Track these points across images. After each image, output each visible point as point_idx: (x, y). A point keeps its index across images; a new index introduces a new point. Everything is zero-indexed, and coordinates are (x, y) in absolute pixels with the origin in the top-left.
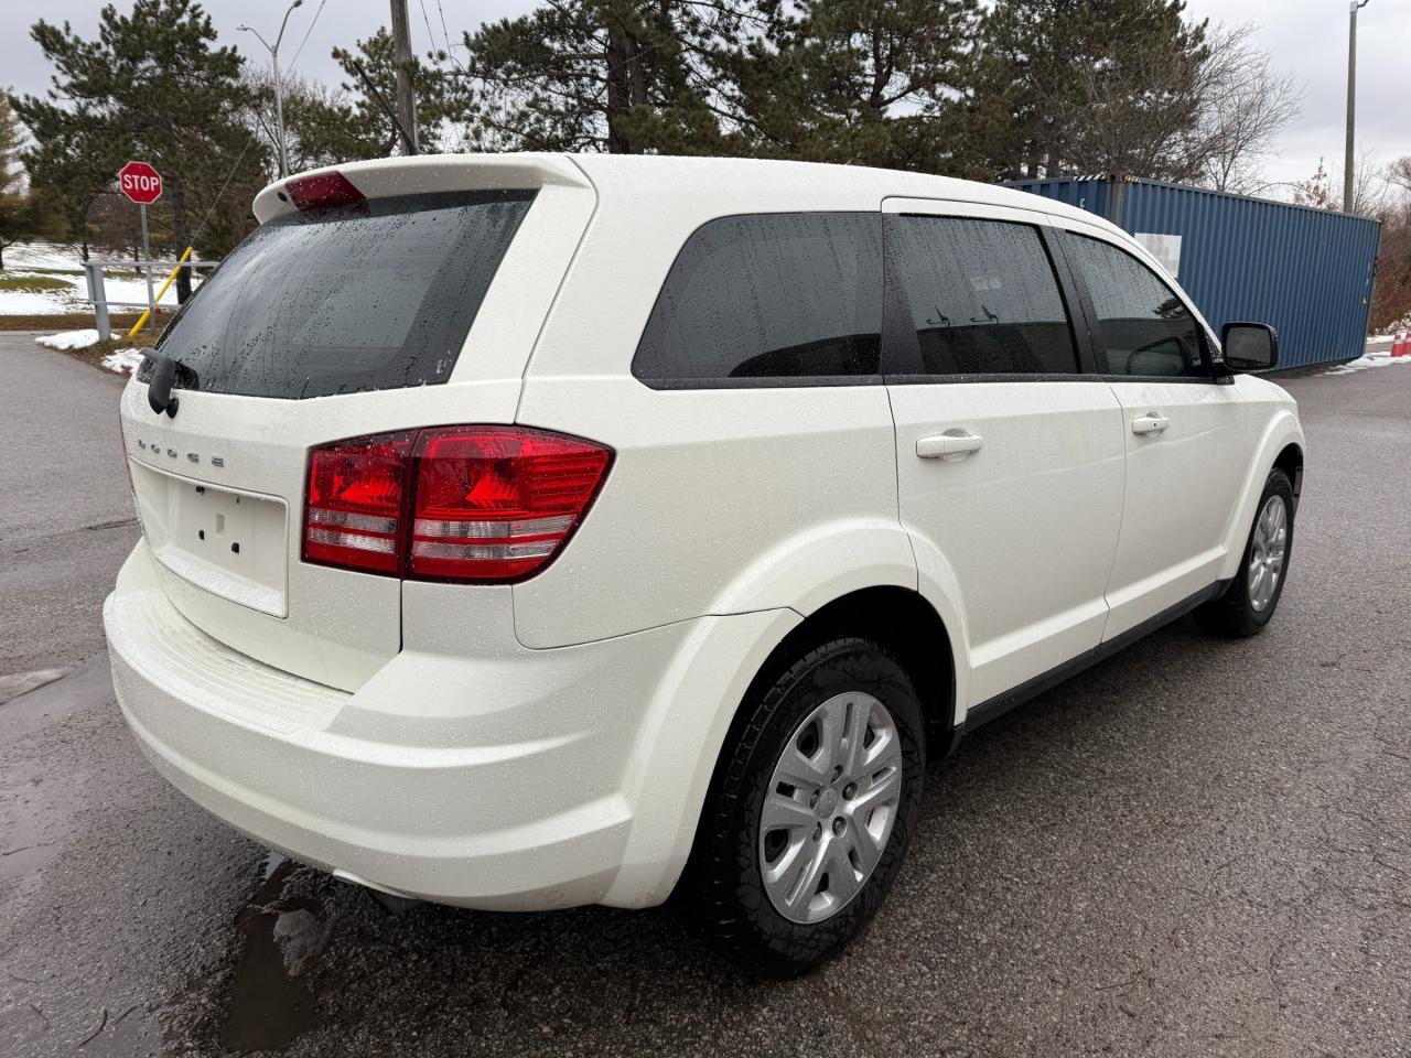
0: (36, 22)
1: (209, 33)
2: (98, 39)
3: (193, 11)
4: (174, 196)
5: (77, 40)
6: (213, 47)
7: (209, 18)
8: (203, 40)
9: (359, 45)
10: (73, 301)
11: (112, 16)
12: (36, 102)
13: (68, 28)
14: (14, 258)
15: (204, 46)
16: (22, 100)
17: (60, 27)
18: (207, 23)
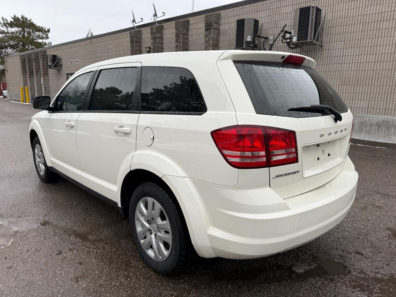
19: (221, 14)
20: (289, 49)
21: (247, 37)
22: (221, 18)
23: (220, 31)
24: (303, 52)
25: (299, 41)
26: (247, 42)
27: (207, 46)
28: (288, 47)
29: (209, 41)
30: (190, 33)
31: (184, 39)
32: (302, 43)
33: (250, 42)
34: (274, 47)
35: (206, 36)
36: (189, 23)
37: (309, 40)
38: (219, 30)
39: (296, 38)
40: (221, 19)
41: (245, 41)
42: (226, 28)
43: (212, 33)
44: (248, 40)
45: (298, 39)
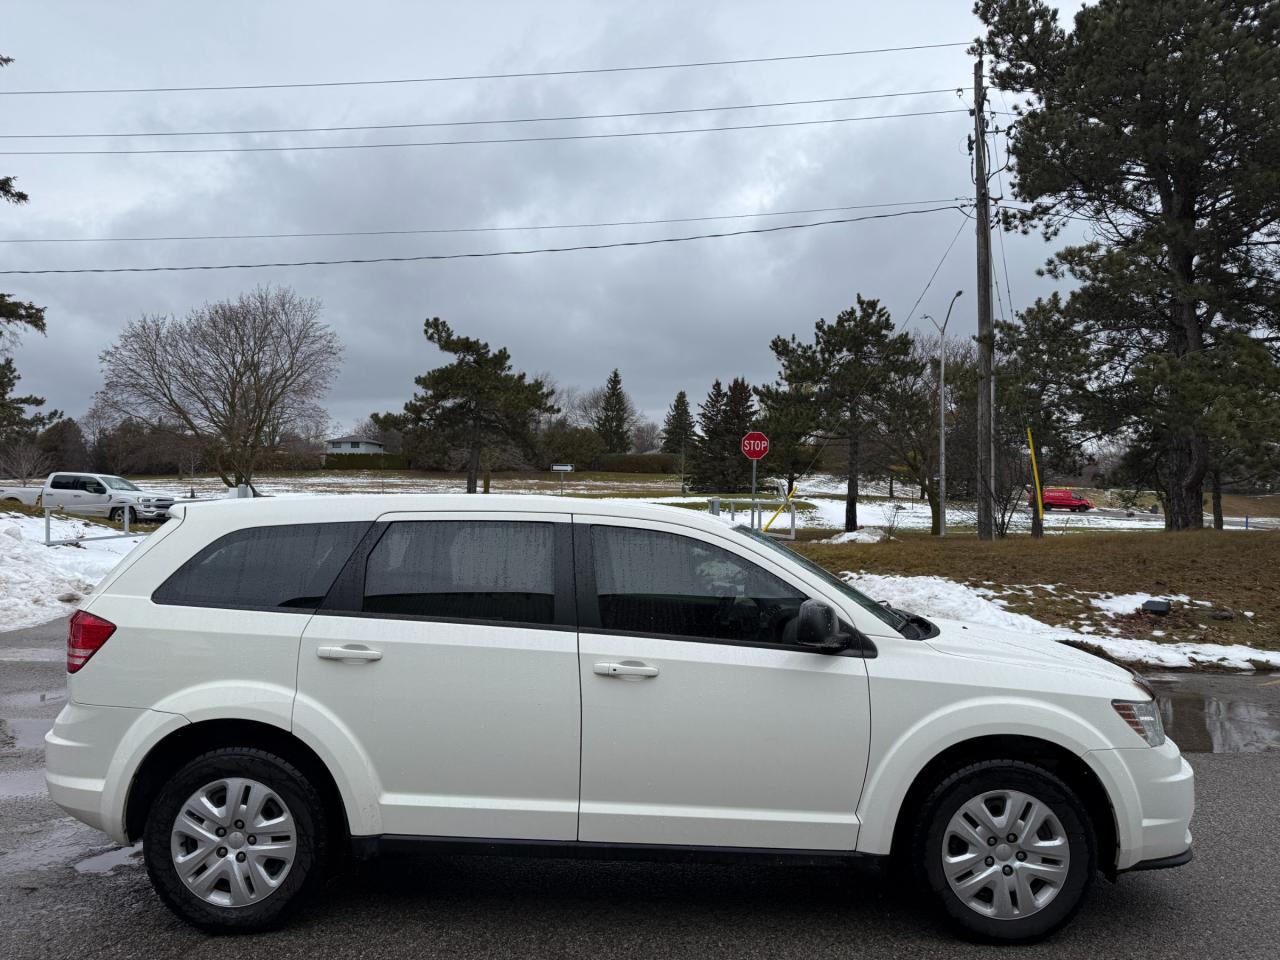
0: (774, 337)
1: (889, 326)
2: (813, 342)
3: (879, 313)
4: (851, 445)
5: (799, 345)
6: (892, 335)
7: (889, 316)
8: (884, 332)
9: (1017, 315)
10: (812, 519)
11: (822, 326)
12: (768, 387)
13: (794, 339)
14: (814, 486)
15: (886, 336)
16: (760, 388)
17: (789, 338)
18: (887, 319)
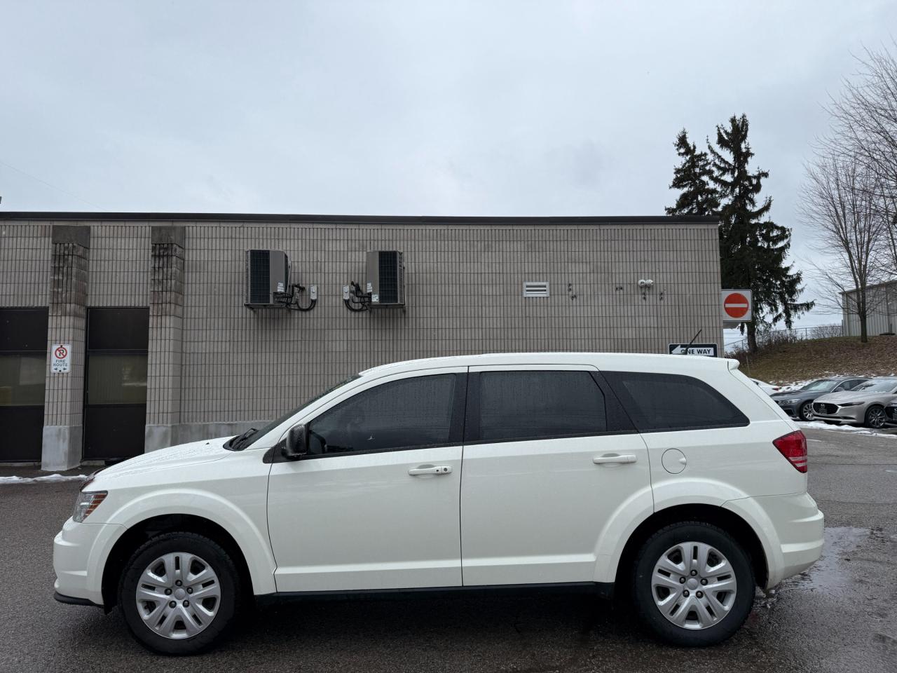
19: (187, 228)
20: (349, 311)
21: (277, 285)
22: (187, 236)
23: (186, 262)
24: (374, 317)
25: (382, 302)
26: (276, 293)
27: (160, 289)
28: (345, 308)
29: (165, 281)
30: (92, 255)
31: (81, 267)
32: (387, 305)
33: (282, 293)
34: (319, 305)
35: (157, 269)
36: (89, 233)
37: (399, 302)
38: (184, 260)
39: (377, 298)
40: (187, 240)
41: (271, 292)
42: (202, 258)
43: (174, 265)
44: (279, 290)
45: (381, 298)
